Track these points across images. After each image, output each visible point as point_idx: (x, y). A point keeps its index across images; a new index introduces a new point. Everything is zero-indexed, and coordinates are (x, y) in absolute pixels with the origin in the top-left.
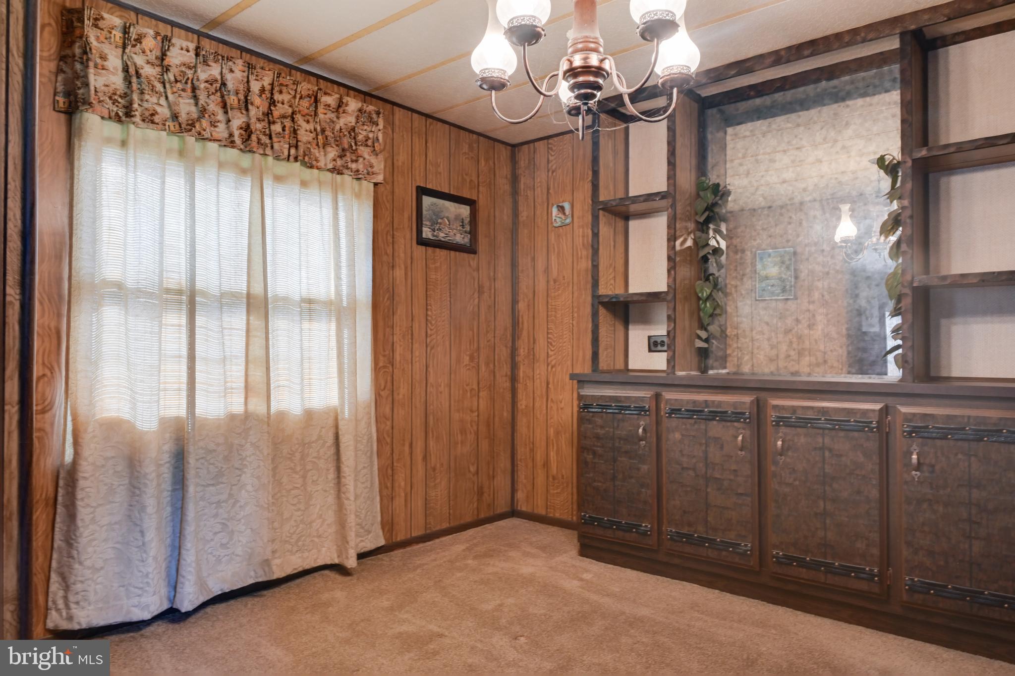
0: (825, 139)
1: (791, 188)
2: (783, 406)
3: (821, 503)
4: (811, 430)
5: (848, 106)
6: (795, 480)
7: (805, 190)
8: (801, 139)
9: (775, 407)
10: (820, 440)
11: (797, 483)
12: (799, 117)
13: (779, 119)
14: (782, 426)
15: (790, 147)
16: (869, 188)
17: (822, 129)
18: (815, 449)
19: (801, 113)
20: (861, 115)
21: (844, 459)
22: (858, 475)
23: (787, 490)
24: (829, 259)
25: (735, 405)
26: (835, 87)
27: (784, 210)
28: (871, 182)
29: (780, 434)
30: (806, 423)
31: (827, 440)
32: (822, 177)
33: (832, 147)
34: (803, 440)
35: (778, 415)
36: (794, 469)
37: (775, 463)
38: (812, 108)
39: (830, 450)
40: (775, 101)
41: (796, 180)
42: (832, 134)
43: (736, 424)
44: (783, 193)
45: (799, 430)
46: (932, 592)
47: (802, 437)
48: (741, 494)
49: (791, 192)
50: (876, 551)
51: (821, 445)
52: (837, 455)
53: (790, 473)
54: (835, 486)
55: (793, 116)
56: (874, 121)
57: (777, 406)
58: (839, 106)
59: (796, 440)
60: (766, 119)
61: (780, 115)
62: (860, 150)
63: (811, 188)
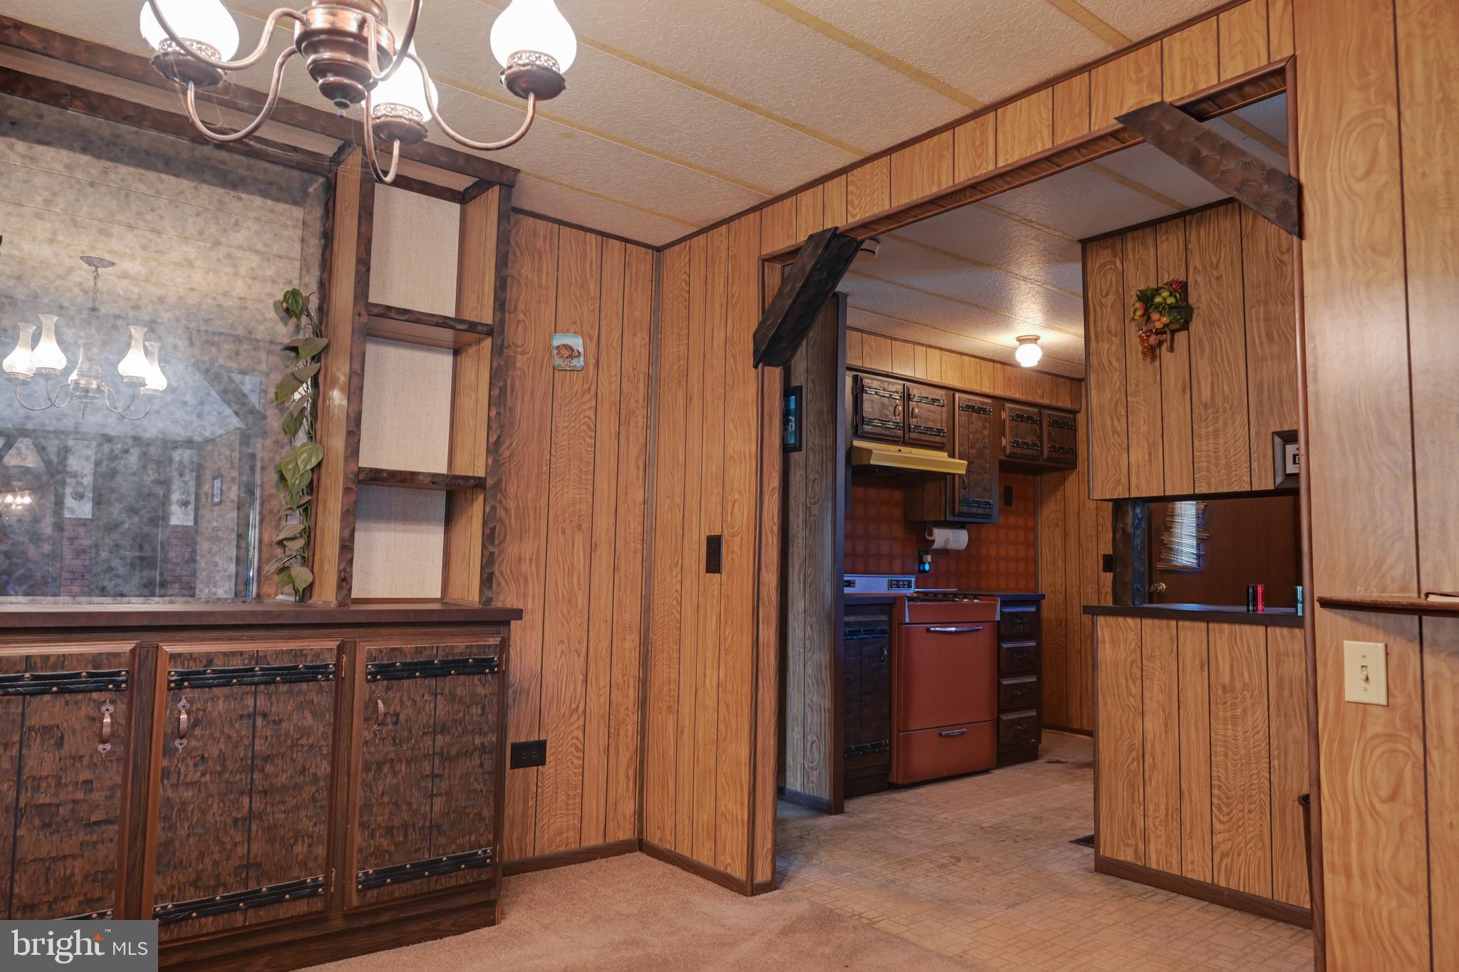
0: (201, 233)
1: (136, 290)
2: (191, 654)
3: (246, 801)
4: (236, 689)
5: (240, 199)
6: (203, 774)
7: (161, 300)
8: (161, 217)
9: (173, 657)
10: (250, 701)
11: (208, 777)
12: (162, 181)
13: (124, 170)
14: (186, 687)
15: (142, 224)
16: (262, 328)
17: (198, 215)
18: (241, 717)
19: (164, 176)
20: (258, 219)
21: (284, 725)
22: (302, 746)
23: (188, 794)
24: (194, 418)
25: (96, 659)
26: (224, 162)
27: (120, 322)
28: (265, 320)
29: (183, 702)
30: (273, 675)
31: (261, 701)
32: (192, 289)
33: (211, 249)
34: (221, 706)
35: (180, 670)
36: (203, 757)
37: (168, 752)
38: (184, 177)
39: (265, 716)
40: (118, 136)
41: (148, 281)
42: (213, 229)
43: (95, 695)
44: (121, 293)
45: (215, 690)
46: (388, 880)
47: (221, 702)
48: (98, 823)
49: (135, 296)
50: (321, 851)
51: (251, 710)
52: (274, 721)
53: (196, 765)
54: (269, 768)
55: (151, 176)
56: (275, 235)
57: (180, 655)
58: (228, 193)
59: (210, 708)
60: (99, 157)
61: (128, 164)
62: (253, 269)
63: (172, 300)
